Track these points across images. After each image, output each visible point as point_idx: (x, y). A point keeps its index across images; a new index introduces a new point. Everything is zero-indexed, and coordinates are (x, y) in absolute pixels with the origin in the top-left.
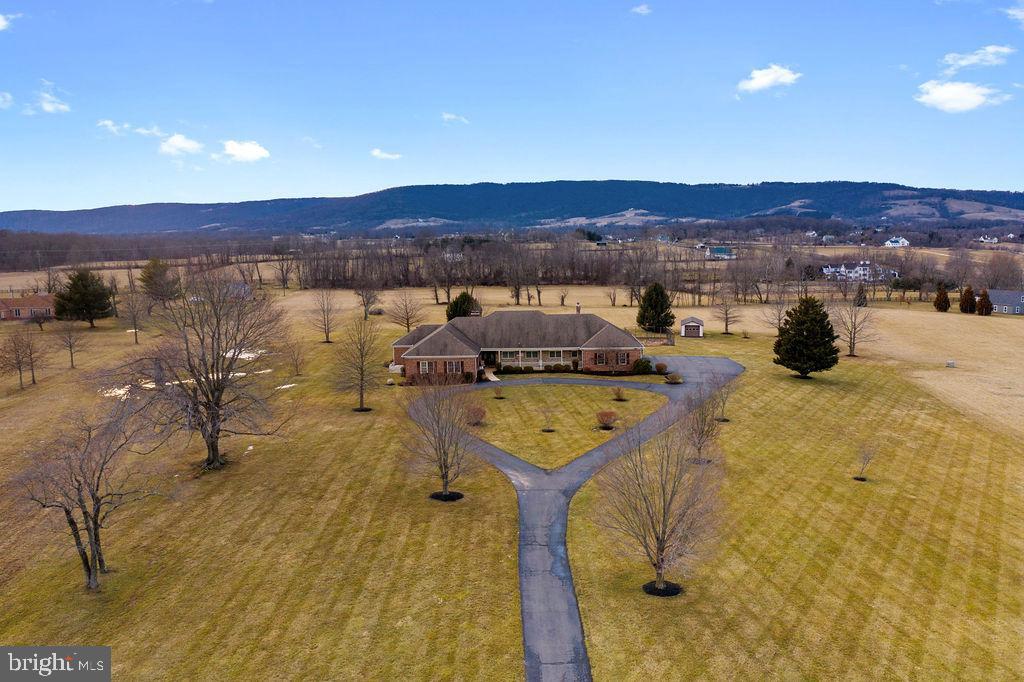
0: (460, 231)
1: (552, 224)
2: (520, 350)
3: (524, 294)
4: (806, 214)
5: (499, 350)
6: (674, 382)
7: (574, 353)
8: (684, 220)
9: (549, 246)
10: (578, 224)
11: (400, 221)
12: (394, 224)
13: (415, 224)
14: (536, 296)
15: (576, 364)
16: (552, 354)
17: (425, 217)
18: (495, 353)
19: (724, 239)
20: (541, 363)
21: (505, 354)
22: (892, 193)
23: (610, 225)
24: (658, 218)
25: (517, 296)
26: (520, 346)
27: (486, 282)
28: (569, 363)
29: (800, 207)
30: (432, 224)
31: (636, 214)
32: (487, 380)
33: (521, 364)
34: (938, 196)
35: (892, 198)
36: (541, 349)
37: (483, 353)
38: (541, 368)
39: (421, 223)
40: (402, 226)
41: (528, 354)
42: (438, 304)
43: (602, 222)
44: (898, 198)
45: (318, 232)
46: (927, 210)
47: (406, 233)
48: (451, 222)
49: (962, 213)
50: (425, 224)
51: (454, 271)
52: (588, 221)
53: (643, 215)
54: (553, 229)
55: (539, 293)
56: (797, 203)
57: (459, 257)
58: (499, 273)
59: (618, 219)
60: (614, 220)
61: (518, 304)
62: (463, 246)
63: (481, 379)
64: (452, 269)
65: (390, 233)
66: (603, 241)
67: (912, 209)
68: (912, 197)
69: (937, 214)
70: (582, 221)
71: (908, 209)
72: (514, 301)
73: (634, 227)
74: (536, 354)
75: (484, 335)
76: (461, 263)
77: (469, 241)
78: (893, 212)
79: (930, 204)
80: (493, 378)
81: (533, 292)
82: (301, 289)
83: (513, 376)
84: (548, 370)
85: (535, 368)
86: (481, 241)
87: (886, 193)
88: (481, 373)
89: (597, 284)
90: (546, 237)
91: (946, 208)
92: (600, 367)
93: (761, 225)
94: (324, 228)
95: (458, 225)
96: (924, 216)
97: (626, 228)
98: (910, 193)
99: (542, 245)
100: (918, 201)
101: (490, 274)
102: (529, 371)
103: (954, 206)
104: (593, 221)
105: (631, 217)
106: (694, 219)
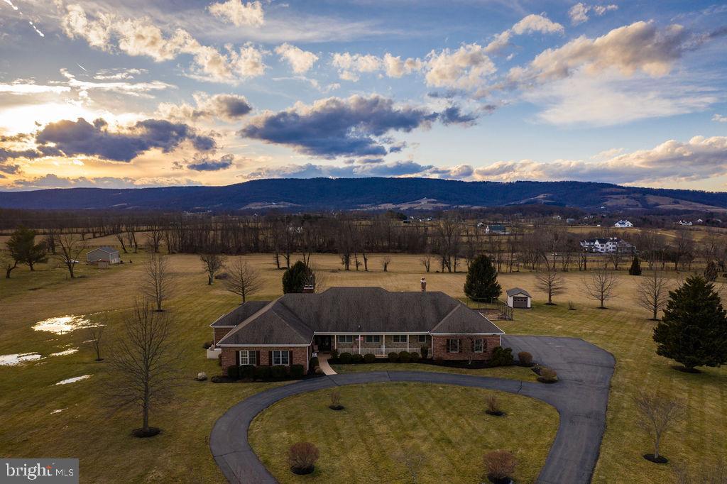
0: (302, 212)
1: (369, 208)
2: (360, 334)
3: (352, 261)
4: (548, 204)
5: (335, 334)
6: (548, 380)
7: (422, 338)
8: (462, 207)
9: (369, 223)
10: (387, 208)
11: (259, 204)
12: (253, 206)
13: (269, 206)
14: (364, 263)
15: (425, 351)
16: (396, 338)
17: (277, 201)
18: (330, 337)
19: (496, 220)
20: (384, 349)
21: (342, 338)
22: (608, 190)
23: (410, 209)
24: (444, 205)
25: (347, 262)
26: (360, 330)
27: (321, 250)
28: (417, 350)
29: (543, 199)
30: (282, 206)
31: (428, 202)
32: (322, 374)
33: (361, 351)
34: (639, 193)
35: (608, 193)
36: (384, 334)
37: (316, 337)
38: (384, 356)
39: (274, 205)
40: (260, 208)
41: (369, 338)
42: (279, 268)
43: (404, 207)
44: (612, 193)
45: (197, 210)
46: (632, 202)
47: (261, 212)
48: (295, 205)
49: (658, 205)
50: (277, 206)
51: (295, 241)
52: (394, 206)
53: (433, 202)
54: (370, 211)
55: (366, 260)
56: (542, 196)
57: (300, 229)
58: (332, 242)
59: (415, 205)
60: (413, 205)
61: (348, 269)
62: (303, 221)
63: (314, 373)
64: (293, 239)
65: (251, 212)
66: (408, 220)
67: (623, 201)
68: (622, 193)
69: (640, 205)
70: (390, 206)
71: (619, 201)
72: (344, 267)
73: (427, 211)
74: (377, 338)
75: (318, 316)
76: (302, 235)
77: (307, 218)
78: (609, 204)
79: (635, 198)
80: (329, 371)
81: (361, 259)
82: (169, 253)
83: (352, 367)
84: (394, 359)
85: (378, 356)
86: (317, 218)
87: (604, 190)
88: (314, 362)
89: (408, 253)
90: (366, 216)
91: (645, 201)
92: (454, 355)
93: (521, 210)
94: (203, 208)
95: (300, 208)
96: (632, 206)
97: (421, 211)
98: (620, 190)
99: (364, 222)
100: (625, 196)
101: (324, 243)
102: (370, 359)
103: (652, 199)
104: (398, 206)
105: (424, 204)
106: (470, 206)
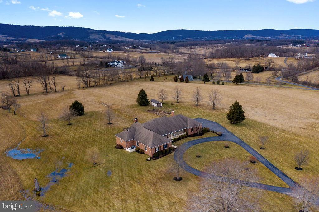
2: (172, 133)
5: (166, 135)
6: (220, 134)
20: (177, 136)
28: (185, 133)
29: (63, 35)
35: (90, 33)
36: (177, 131)
46: (100, 37)
49: (110, 38)
61: (47, 92)
69: (103, 38)
71: (95, 36)
78: (91, 37)
79: (101, 35)
83: (175, 143)
92: (193, 133)
96: (100, 39)
98: (95, 31)
100: (97, 34)
102: (176, 139)
103: (107, 36)
